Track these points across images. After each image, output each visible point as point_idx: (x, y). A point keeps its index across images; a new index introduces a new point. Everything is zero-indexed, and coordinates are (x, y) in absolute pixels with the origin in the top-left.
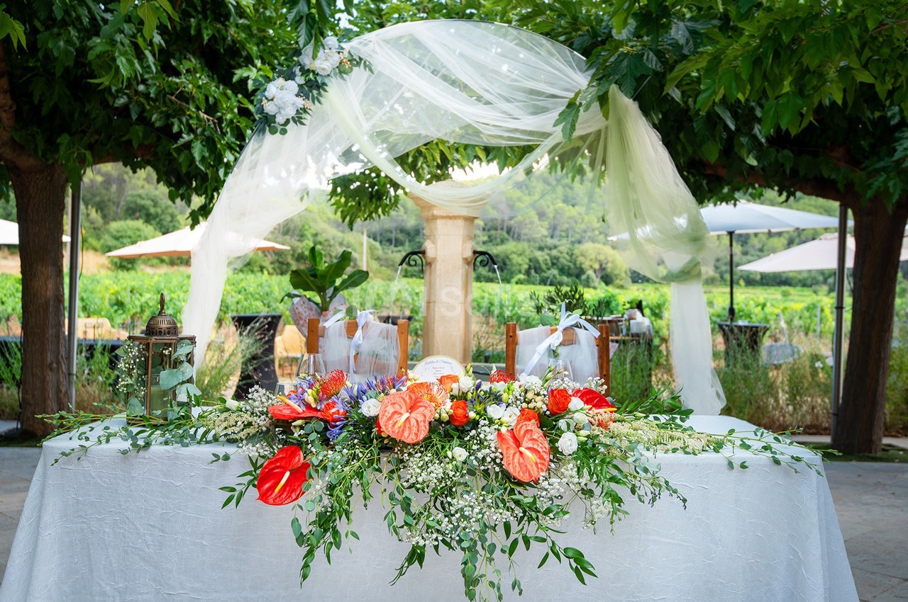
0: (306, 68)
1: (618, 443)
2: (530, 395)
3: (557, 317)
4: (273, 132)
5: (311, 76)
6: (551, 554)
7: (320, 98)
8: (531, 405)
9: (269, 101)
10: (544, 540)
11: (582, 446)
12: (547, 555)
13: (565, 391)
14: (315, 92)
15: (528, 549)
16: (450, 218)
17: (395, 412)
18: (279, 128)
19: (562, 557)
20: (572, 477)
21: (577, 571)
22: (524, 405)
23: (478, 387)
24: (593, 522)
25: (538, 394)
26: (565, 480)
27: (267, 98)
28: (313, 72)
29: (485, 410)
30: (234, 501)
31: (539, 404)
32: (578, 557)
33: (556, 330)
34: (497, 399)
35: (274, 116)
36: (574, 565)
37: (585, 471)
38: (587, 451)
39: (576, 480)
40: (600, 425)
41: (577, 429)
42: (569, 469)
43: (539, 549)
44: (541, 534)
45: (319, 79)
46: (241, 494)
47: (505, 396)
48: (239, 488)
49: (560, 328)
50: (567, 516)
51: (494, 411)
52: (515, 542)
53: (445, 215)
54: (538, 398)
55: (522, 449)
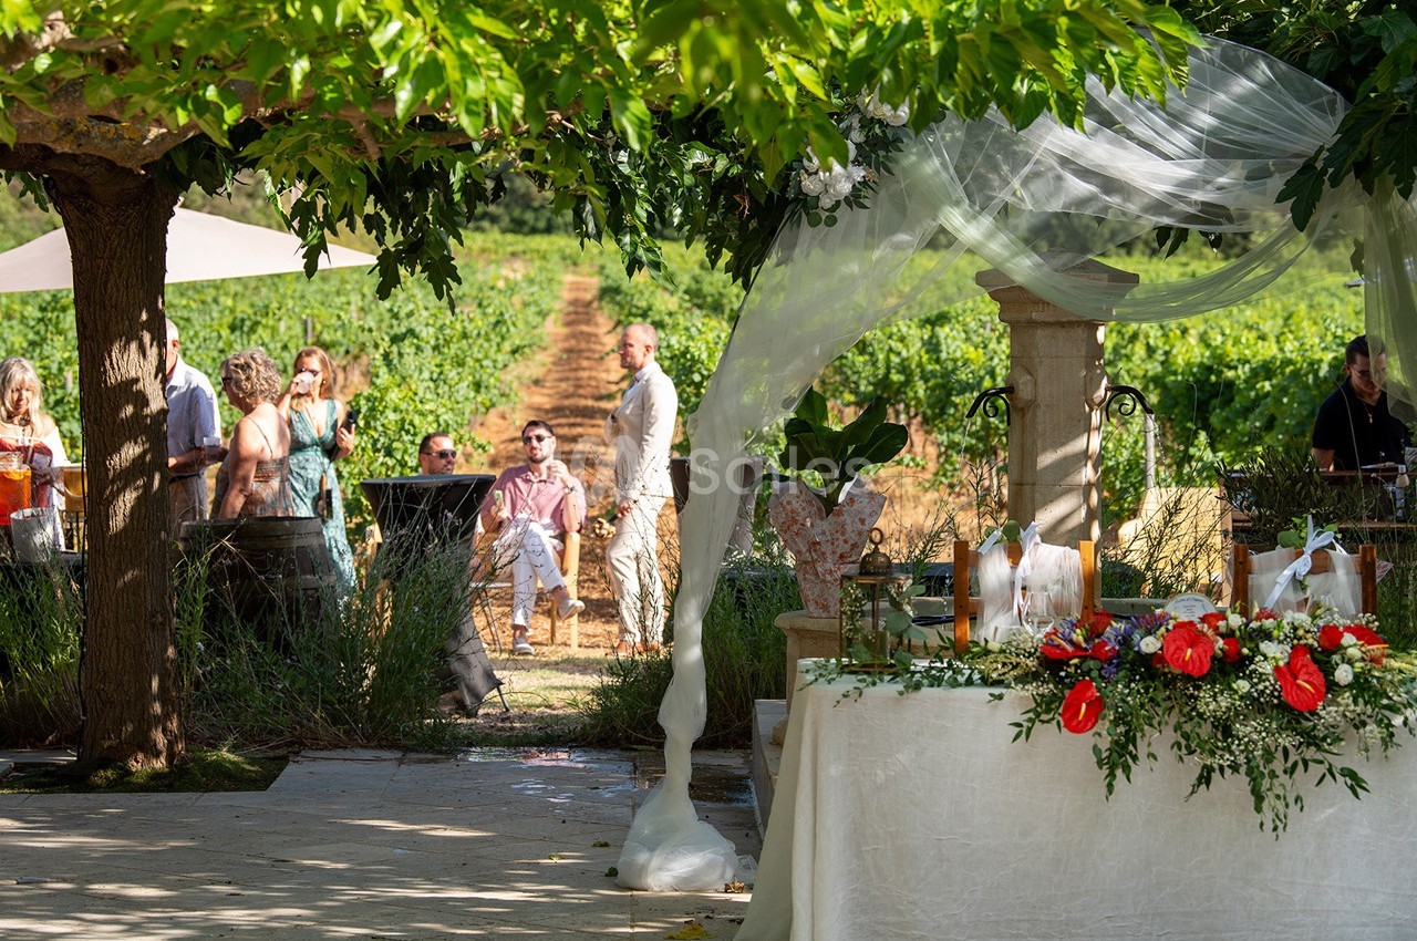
0: (869, 117)
1: (1389, 677)
2: (1301, 632)
3: (1303, 535)
4: (814, 223)
5: (877, 130)
6: (1328, 775)
7: (890, 164)
8: (1302, 642)
9: (810, 175)
10: (1321, 762)
11: (1356, 676)
12: (1324, 775)
13: (1336, 628)
14: (882, 153)
15: (1306, 771)
16: (1062, 325)
17: (1177, 649)
18: (824, 215)
19: (1337, 776)
20: (1347, 705)
21: (1352, 788)
22: (1295, 642)
23: (1247, 625)
24: (1367, 750)
25: (1308, 632)
26: (1341, 709)
27: (807, 171)
28: (880, 122)
29: (1257, 646)
30: (1024, 735)
31: (1311, 641)
32: (1352, 774)
33: (1303, 553)
34: (1268, 636)
35: (818, 198)
36: (1349, 782)
37: (1361, 700)
38: (1361, 685)
39: (1352, 708)
40: (1372, 660)
41: (1350, 662)
42: (1346, 698)
43: (1316, 770)
44: (1319, 756)
45: (889, 133)
46: (1029, 729)
47: (1275, 633)
48: (1025, 724)
49: (1308, 551)
50: (1343, 743)
51: (1265, 646)
52: (1295, 765)
53: (1052, 320)
54: (1309, 635)
55: (1299, 682)
